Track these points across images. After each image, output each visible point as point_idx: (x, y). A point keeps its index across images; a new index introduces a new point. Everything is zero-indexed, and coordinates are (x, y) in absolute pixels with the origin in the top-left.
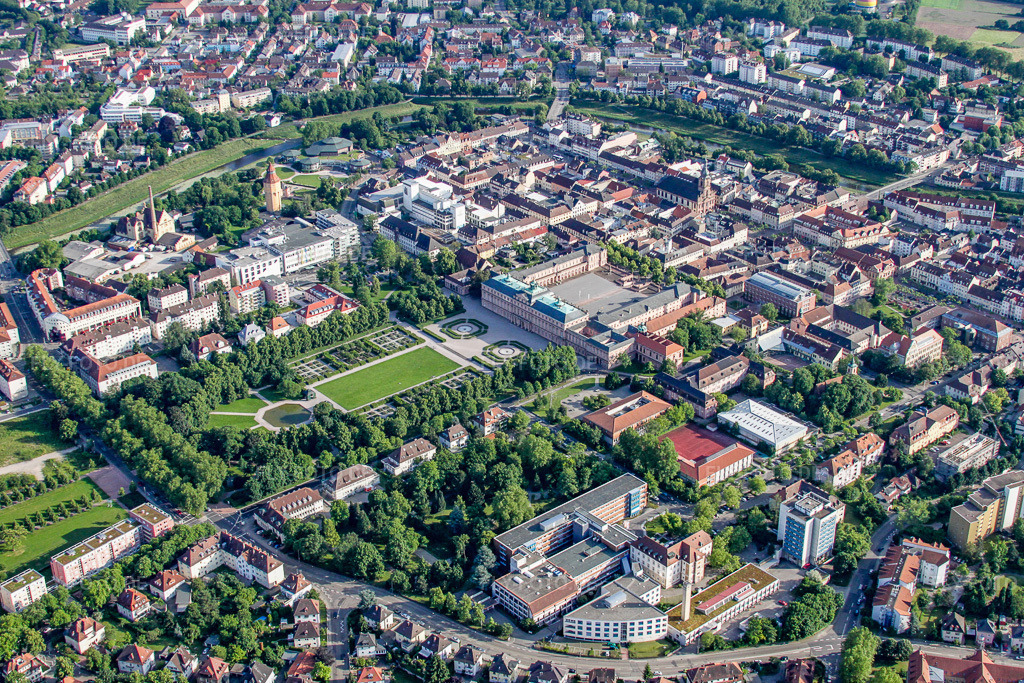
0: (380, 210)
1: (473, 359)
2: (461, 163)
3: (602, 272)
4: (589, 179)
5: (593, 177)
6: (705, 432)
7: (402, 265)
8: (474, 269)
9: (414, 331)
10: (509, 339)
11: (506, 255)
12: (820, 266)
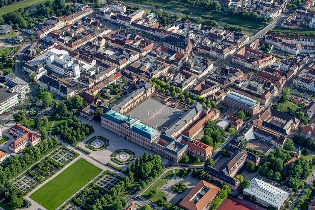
0: (36, 70)
1: (108, 165)
2: (67, 35)
3: (154, 97)
4: (130, 39)
5: (132, 38)
6: (238, 200)
7: (57, 106)
8: (93, 104)
9: (72, 149)
10: (122, 148)
11: (105, 92)
12: (254, 83)
